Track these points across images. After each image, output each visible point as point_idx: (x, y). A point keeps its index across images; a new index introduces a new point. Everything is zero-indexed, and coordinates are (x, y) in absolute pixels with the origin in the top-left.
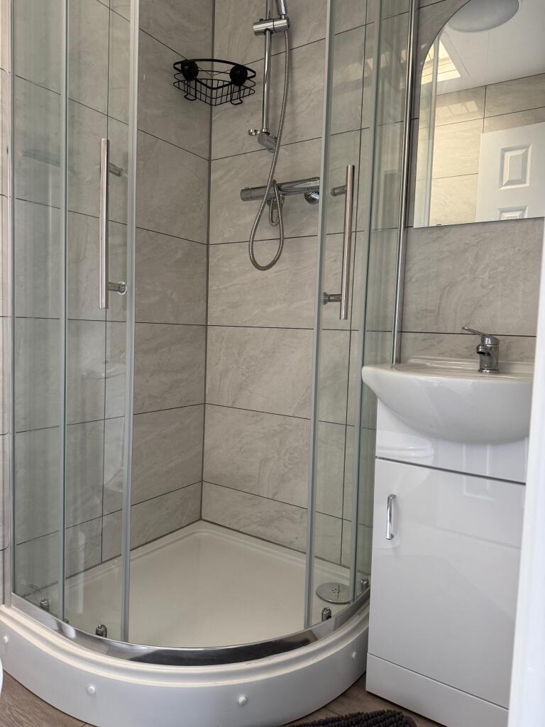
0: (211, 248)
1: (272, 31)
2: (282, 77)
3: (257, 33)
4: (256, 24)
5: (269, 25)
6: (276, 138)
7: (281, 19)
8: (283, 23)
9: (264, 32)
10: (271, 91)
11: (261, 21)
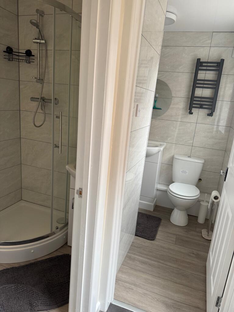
0: (21, 111)
1: (40, 43)
2: (44, 59)
3: (35, 42)
4: (34, 39)
5: (39, 41)
6: (42, 80)
7: (43, 40)
8: (43, 41)
9: (37, 43)
10: (40, 62)
11: (36, 39)
